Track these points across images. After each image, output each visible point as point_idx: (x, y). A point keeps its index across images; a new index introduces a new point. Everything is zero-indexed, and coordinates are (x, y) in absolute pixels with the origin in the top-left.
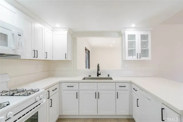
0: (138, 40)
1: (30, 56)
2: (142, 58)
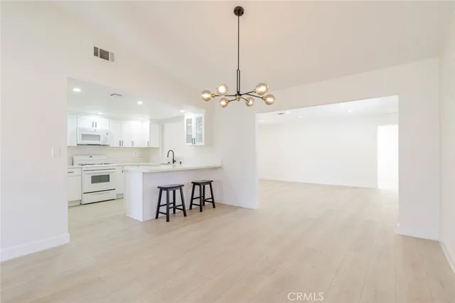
0: (194, 124)
1: (117, 145)
2: (196, 144)
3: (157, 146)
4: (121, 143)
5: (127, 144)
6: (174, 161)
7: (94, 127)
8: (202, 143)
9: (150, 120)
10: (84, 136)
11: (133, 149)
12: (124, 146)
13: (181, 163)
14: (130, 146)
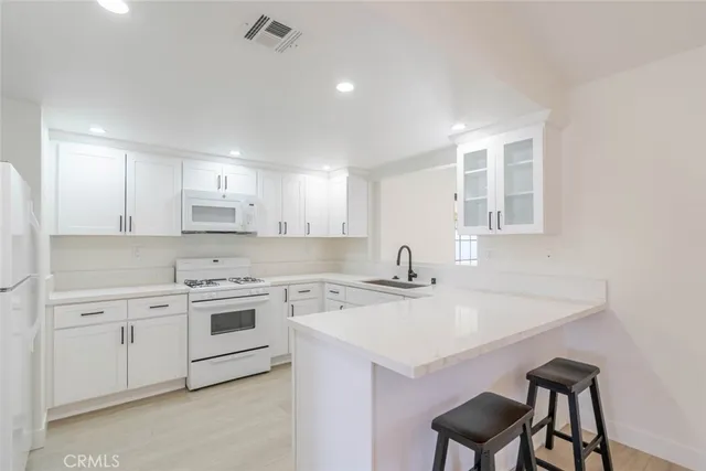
0: (495, 166)
1: (273, 232)
2: (508, 229)
3: (365, 235)
4: (282, 227)
5: (295, 230)
6: (412, 275)
7: (222, 191)
8: (537, 226)
9: (351, 170)
10: (199, 211)
11: (307, 241)
12: (288, 235)
13: (434, 281)
14: (301, 233)
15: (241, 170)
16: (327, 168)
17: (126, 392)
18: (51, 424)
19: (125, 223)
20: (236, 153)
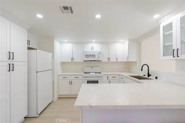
0: (176, 29)
1: (106, 60)
3: (135, 60)
4: (109, 59)
5: (113, 60)
6: (149, 75)
7: (92, 50)
9: (129, 40)
10: (87, 56)
11: (117, 63)
12: (110, 61)
13: (156, 78)
14: (115, 61)
15: (98, 45)
16: (122, 41)
17: (71, 95)
18: (59, 98)
19: (72, 59)
20: (94, 41)
